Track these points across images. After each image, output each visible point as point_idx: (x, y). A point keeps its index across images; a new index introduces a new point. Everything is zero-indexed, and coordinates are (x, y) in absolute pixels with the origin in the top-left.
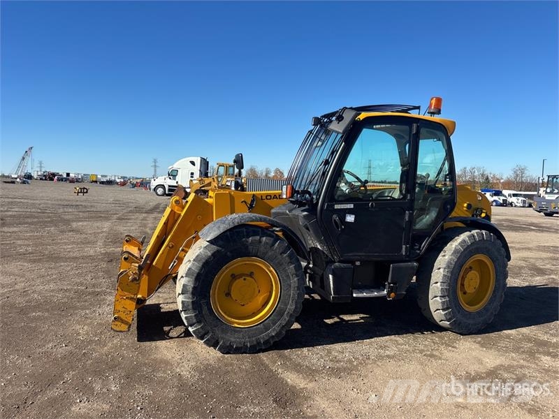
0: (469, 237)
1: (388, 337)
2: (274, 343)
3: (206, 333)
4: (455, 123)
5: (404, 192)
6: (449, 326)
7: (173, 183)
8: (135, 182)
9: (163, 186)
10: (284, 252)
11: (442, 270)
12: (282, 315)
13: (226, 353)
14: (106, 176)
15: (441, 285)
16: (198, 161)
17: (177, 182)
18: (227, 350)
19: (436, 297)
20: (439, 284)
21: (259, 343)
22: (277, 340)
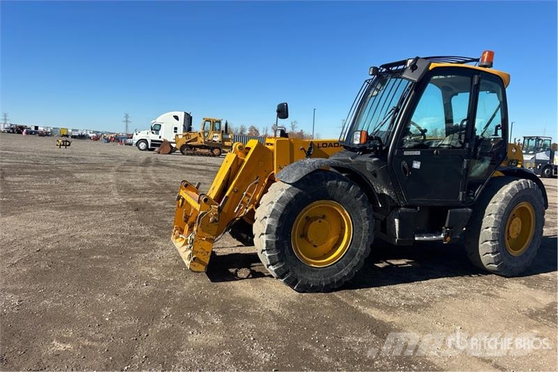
0: (517, 185)
1: (441, 279)
2: (345, 282)
3: (287, 272)
4: (509, 76)
5: (463, 141)
6: (496, 269)
7: (156, 137)
8: (109, 136)
9: (145, 141)
10: (357, 196)
11: (493, 216)
12: (354, 256)
13: (304, 292)
14: (77, 131)
15: (492, 230)
16: (181, 116)
17: (160, 137)
18: (303, 289)
19: (486, 241)
20: (490, 229)
21: (333, 282)
22: (348, 280)
